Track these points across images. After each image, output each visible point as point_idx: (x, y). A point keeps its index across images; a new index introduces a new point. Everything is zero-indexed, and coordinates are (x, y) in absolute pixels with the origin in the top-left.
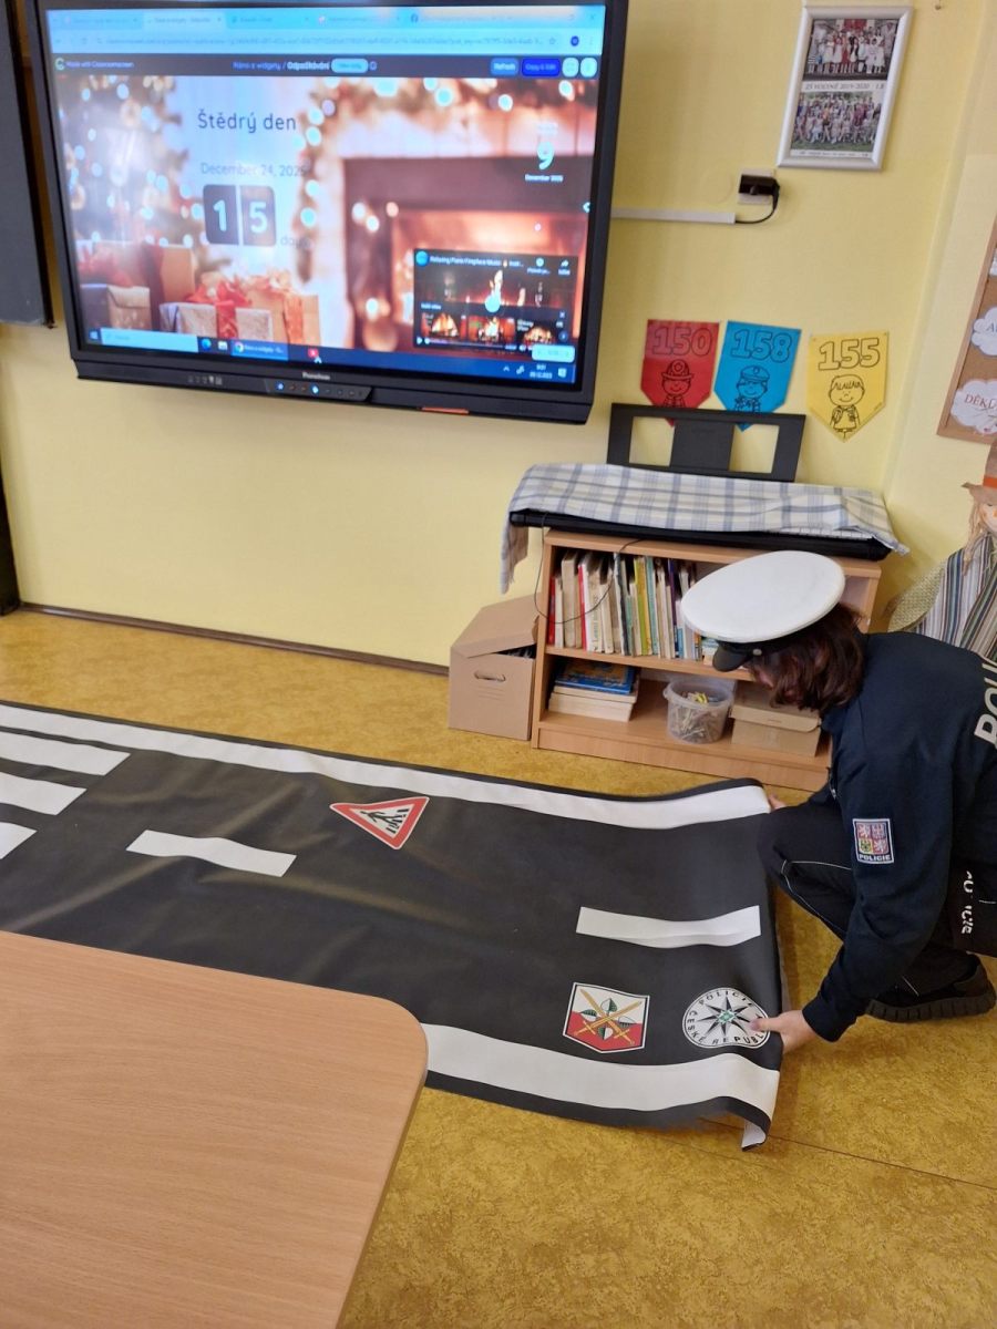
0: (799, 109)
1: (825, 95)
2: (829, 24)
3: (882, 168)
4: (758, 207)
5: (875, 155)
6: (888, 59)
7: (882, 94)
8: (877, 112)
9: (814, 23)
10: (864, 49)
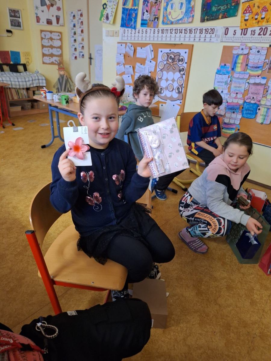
0: (11, 21)
1: (13, 19)
2: (11, 10)
3: (23, 30)
4: (10, 34)
5: (22, 28)
6: (19, 16)
7: (20, 20)
8: (20, 23)
9: (10, 10)
10: (16, 14)
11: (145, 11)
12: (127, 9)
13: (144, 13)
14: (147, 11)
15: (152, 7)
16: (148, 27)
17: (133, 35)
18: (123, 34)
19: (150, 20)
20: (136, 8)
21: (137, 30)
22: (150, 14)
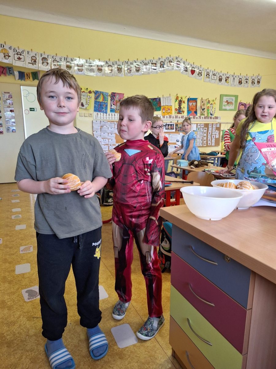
11: (112, 104)
12: (98, 102)
13: (112, 105)
14: (113, 104)
15: (117, 102)
16: (116, 112)
17: (105, 116)
18: (97, 116)
19: (117, 109)
20: (106, 102)
21: (108, 114)
22: (116, 105)
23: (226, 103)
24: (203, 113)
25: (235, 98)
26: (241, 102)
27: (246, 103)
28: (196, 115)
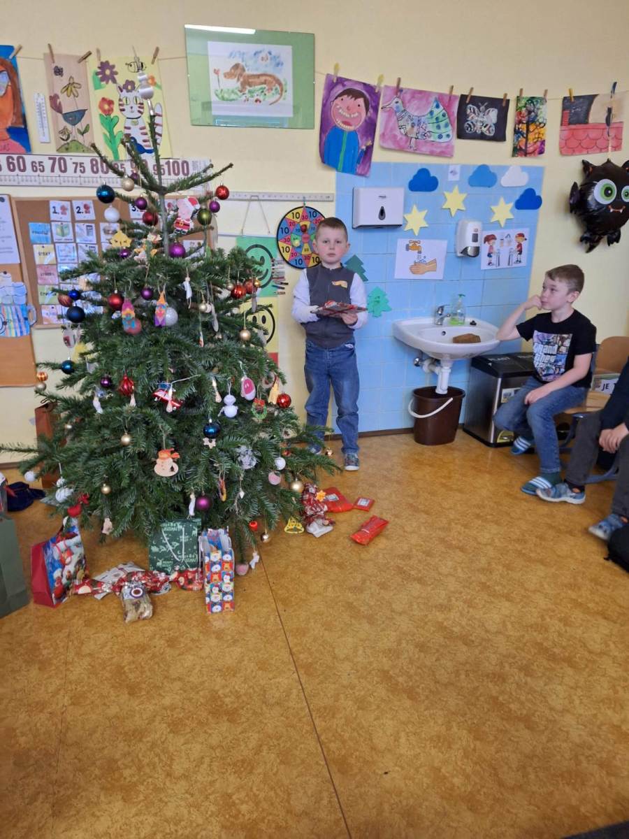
23: (234, 84)
24: (80, 138)
25: (289, 49)
26: (342, 74)
27: (373, 82)
28: (23, 149)
